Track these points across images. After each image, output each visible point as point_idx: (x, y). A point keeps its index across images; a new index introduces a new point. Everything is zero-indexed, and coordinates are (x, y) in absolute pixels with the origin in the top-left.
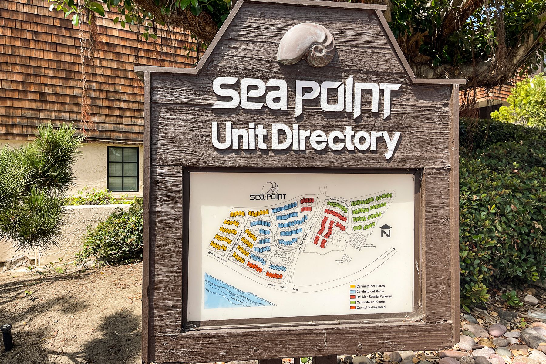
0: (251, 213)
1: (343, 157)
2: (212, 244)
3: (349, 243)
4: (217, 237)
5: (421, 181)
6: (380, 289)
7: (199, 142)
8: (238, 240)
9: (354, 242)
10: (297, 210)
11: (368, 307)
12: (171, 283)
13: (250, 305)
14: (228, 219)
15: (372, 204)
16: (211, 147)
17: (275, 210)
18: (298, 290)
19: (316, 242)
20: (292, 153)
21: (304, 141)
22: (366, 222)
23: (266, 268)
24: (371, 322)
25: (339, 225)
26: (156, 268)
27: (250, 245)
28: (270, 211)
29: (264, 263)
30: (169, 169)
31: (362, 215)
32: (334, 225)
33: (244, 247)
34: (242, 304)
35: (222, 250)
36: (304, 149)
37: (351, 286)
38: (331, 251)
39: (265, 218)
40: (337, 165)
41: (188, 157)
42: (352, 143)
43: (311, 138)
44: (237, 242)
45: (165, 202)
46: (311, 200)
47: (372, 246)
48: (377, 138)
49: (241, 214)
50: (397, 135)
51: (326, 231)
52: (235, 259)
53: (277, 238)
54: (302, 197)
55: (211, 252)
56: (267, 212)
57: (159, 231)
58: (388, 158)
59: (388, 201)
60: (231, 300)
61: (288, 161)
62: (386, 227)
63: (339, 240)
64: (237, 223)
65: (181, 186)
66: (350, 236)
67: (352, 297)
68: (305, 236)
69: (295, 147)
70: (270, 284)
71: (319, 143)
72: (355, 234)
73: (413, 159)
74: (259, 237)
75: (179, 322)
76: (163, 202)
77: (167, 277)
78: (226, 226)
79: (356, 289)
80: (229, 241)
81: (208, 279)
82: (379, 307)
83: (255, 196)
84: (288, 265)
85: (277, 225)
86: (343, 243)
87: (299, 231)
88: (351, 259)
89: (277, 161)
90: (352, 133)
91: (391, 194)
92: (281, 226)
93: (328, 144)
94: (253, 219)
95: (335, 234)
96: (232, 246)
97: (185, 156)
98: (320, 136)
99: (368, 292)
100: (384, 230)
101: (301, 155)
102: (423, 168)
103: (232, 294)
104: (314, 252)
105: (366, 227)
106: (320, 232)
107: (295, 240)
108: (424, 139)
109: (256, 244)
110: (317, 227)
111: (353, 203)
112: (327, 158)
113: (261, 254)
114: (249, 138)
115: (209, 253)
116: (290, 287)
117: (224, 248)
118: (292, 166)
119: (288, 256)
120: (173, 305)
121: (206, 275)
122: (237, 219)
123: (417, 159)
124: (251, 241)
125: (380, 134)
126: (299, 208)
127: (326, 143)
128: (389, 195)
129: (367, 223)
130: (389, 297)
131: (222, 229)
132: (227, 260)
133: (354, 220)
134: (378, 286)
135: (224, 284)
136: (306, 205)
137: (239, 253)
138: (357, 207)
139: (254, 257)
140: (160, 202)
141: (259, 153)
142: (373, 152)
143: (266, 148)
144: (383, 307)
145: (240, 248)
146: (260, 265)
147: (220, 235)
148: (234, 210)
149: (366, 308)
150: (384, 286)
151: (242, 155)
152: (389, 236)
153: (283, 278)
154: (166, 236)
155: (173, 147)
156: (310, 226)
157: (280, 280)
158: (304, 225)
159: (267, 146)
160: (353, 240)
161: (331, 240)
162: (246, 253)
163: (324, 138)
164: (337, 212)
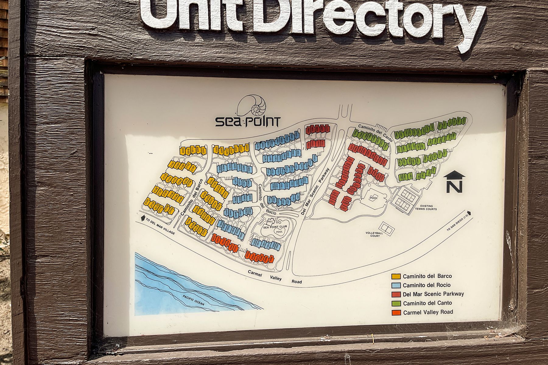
0: (218, 150)
1: (383, 48)
2: (148, 202)
3: (391, 203)
4: (157, 190)
5: (518, 96)
6: (443, 281)
7: (116, 15)
8: (194, 196)
9: (399, 201)
10: (300, 145)
11: (423, 312)
12: (67, 272)
13: (217, 308)
14: (176, 160)
15: (431, 135)
16: (139, 25)
17: (260, 145)
18: (301, 282)
19: (332, 200)
20: (290, 40)
21: (312, 18)
22: (420, 166)
23: (245, 245)
24: (428, 338)
25: (373, 172)
26: (38, 245)
27: (217, 206)
28: (252, 147)
29: (241, 235)
30: (59, 64)
31: (413, 154)
32: (365, 172)
33: (206, 208)
34: (202, 306)
35: (165, 214)
36: (312, 32)
37: (394, 276)
38: (358, 217)
39: (244, 159)
40: (370, 64)
41: (95, 42)
42: (400, 24)
43: (325, 13)
44: (193, 199)
45: (52, 123)
46: (325, 129)
47: (431, 208)
48: (443, 15)
49: (201, 151)
50: (480, 11)
51: (350, 182)
52: (189, 230)
53: (264, 194)
54: (309, 123)
55: (147, 216)
56: (246, 148)
57: (42, 177)
58: (462, 52)
59: (458, 130)
60: (184, 300)
61: (282, 53)
62: (455, 175)
63: (373, 198)
64: (192, 167)
65: (82, 95)
66: (393, 190)
67: (396, 294)
68: (313, 190)
69: (296, 28)
70: (252, 273)
71: (339, 22)
72: (400, 188)
73: (506, 54)
74: (232, 191)
75: (82, 341)
76: (48, 123)
77: (58, 261)
78: (173, 172)
79: (403, 281)
80: (179, 198)
81: (141, 264)
82: (442, 311)
83: (224, 120)
84: (284, 239)
85: (264, 171)
86: (380, 202)
87: (303, 181)
88: (393, 230)
89: (262, 54)
90: (400, 6)
91: (465, 118)
92: (270, 172)
93: (355, 26)
94: (221, 161)
95: (367, 188)
96: (185, 207)
97: (90, 39)
98: (341, 9)
99: (422, 285)
100: (452, 181)
101: (307, 44)
102: (525, 71)
103: (185, 289)
104: (329, 218)
105: (421, 176)
106: (340, 184)
107: (296, 198)
108: (527, 19)
109: (227, 203)
110: (334, 174)
111: (399, 135)
112: (353, 50)
113: (237, 220)
114: (209, 11)
115: (143, 218)
116: (287, 277)
117: (169, 210)
118: (290, 63)
119: (283, 224)
120: (70, 311)
121: (137, 256)
122: (192, 159)
123: (515, 55)
124: (218, 197)
125: (449, 9)
126: (304, 143)
127: (352, 23)
128: (461, 121)
129: (422, 168)
130: (460, 294)
131: (165, 177)
132: (175, 230)
133: (399, 163)
134: (439, 276)
135: (170, 272)
136: (315, 136)
137: (196, 218)
138: (406, 140)
139: (224, 226)
140: (44, 123)
141: (229, 39)
142: (437, 41)
143: (242, 29)
144: (449, 312)
145: (198, 210)
146: (234, 239)
147: (162, 187)
148: (187, 144)
149: (419, 313)
150: (450, 276)
151: (197, 40)
152: (460, 191)
153: (275, 262)
154: (55, 187)
155: (66, 23)
156: (323, 174)
157: (271, 266)
158: (311, 172)
159: (244, 26)
160: (397, 197)
161: (359, 197)
162: (209, 219)
163: (348, 14)
164: (370, 149)
